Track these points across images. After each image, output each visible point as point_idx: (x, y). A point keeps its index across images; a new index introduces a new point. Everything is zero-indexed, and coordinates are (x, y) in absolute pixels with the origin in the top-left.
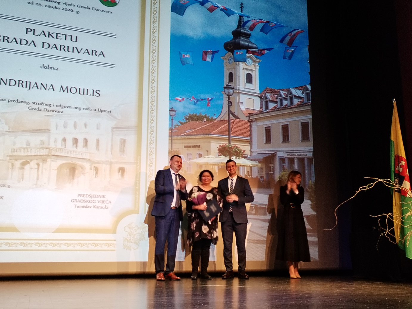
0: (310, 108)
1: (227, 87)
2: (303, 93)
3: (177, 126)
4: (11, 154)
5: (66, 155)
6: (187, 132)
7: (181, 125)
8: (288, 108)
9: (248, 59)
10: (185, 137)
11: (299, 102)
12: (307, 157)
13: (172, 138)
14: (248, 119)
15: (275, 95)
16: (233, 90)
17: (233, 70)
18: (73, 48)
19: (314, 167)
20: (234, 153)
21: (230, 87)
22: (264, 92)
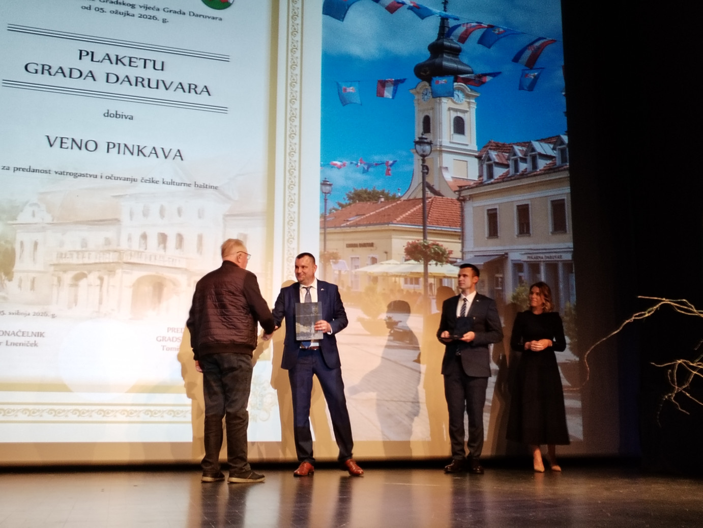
0: (566, 174)
1: (421, 142)
2: (554, 149)
3: (333, 211)
4: (55, 262)
5: (148, 262)
6: (350, 221)
7: (340, 208)
8: (528, 175)
9: (457, 93)
10: (348, 230)
11: (547, 164)
12: (561, 261)
13: (325, 231)
14: (458, 196)
15: (506, 154)
16: (431, 146)
17: (431, 111)
18: (158, 81)
19: (574, 278)
20: (432, 255)
21: (426, 141)
22: (485, 149)
